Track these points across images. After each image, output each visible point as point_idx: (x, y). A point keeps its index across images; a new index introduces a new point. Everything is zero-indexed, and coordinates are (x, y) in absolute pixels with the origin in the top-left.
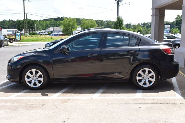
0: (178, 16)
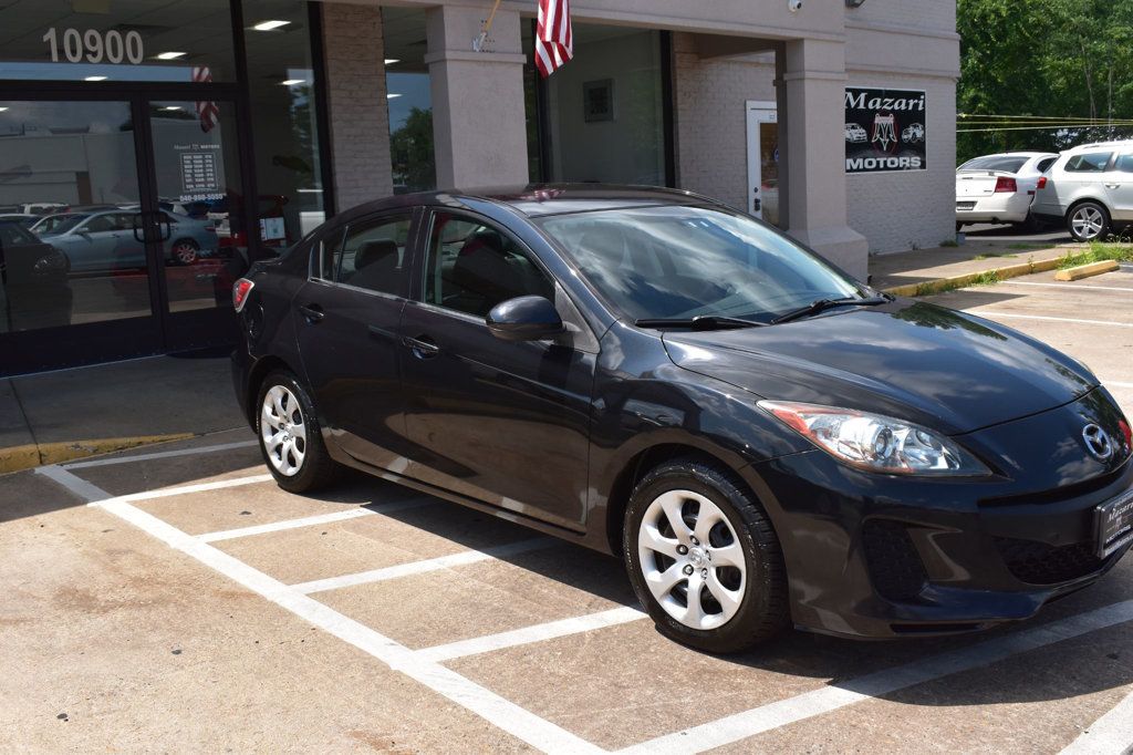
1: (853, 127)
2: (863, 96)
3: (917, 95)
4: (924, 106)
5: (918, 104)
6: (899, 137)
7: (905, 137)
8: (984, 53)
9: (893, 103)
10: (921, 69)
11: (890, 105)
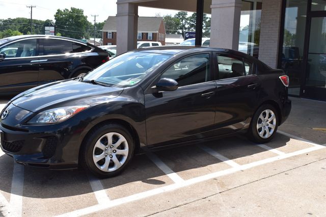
0: (59, 10)
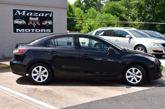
1: (19, 20)
2: (24, 12)
3: (49, 13)
4: (52, 15)
5: (50, 15)
6: (41, 23)
7: (43, 24)
8: (152, 6)
9: (38, 14)
10: (53, 6)
11: (37, 15)
